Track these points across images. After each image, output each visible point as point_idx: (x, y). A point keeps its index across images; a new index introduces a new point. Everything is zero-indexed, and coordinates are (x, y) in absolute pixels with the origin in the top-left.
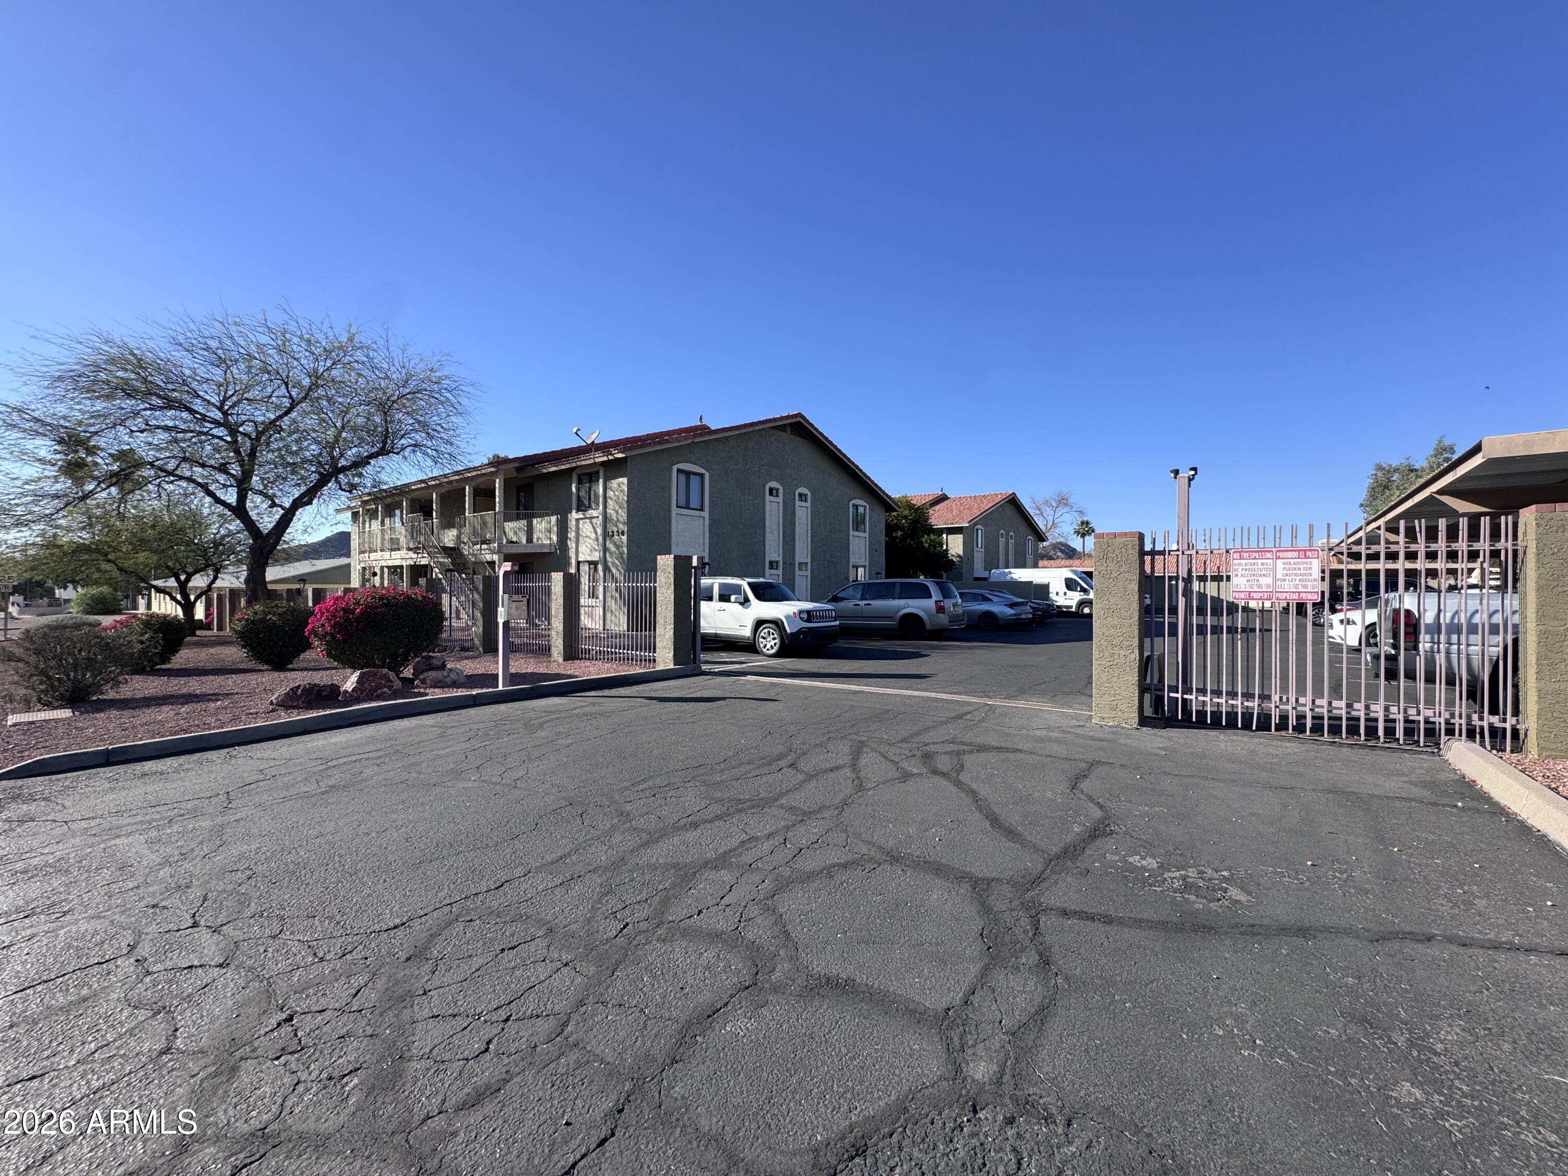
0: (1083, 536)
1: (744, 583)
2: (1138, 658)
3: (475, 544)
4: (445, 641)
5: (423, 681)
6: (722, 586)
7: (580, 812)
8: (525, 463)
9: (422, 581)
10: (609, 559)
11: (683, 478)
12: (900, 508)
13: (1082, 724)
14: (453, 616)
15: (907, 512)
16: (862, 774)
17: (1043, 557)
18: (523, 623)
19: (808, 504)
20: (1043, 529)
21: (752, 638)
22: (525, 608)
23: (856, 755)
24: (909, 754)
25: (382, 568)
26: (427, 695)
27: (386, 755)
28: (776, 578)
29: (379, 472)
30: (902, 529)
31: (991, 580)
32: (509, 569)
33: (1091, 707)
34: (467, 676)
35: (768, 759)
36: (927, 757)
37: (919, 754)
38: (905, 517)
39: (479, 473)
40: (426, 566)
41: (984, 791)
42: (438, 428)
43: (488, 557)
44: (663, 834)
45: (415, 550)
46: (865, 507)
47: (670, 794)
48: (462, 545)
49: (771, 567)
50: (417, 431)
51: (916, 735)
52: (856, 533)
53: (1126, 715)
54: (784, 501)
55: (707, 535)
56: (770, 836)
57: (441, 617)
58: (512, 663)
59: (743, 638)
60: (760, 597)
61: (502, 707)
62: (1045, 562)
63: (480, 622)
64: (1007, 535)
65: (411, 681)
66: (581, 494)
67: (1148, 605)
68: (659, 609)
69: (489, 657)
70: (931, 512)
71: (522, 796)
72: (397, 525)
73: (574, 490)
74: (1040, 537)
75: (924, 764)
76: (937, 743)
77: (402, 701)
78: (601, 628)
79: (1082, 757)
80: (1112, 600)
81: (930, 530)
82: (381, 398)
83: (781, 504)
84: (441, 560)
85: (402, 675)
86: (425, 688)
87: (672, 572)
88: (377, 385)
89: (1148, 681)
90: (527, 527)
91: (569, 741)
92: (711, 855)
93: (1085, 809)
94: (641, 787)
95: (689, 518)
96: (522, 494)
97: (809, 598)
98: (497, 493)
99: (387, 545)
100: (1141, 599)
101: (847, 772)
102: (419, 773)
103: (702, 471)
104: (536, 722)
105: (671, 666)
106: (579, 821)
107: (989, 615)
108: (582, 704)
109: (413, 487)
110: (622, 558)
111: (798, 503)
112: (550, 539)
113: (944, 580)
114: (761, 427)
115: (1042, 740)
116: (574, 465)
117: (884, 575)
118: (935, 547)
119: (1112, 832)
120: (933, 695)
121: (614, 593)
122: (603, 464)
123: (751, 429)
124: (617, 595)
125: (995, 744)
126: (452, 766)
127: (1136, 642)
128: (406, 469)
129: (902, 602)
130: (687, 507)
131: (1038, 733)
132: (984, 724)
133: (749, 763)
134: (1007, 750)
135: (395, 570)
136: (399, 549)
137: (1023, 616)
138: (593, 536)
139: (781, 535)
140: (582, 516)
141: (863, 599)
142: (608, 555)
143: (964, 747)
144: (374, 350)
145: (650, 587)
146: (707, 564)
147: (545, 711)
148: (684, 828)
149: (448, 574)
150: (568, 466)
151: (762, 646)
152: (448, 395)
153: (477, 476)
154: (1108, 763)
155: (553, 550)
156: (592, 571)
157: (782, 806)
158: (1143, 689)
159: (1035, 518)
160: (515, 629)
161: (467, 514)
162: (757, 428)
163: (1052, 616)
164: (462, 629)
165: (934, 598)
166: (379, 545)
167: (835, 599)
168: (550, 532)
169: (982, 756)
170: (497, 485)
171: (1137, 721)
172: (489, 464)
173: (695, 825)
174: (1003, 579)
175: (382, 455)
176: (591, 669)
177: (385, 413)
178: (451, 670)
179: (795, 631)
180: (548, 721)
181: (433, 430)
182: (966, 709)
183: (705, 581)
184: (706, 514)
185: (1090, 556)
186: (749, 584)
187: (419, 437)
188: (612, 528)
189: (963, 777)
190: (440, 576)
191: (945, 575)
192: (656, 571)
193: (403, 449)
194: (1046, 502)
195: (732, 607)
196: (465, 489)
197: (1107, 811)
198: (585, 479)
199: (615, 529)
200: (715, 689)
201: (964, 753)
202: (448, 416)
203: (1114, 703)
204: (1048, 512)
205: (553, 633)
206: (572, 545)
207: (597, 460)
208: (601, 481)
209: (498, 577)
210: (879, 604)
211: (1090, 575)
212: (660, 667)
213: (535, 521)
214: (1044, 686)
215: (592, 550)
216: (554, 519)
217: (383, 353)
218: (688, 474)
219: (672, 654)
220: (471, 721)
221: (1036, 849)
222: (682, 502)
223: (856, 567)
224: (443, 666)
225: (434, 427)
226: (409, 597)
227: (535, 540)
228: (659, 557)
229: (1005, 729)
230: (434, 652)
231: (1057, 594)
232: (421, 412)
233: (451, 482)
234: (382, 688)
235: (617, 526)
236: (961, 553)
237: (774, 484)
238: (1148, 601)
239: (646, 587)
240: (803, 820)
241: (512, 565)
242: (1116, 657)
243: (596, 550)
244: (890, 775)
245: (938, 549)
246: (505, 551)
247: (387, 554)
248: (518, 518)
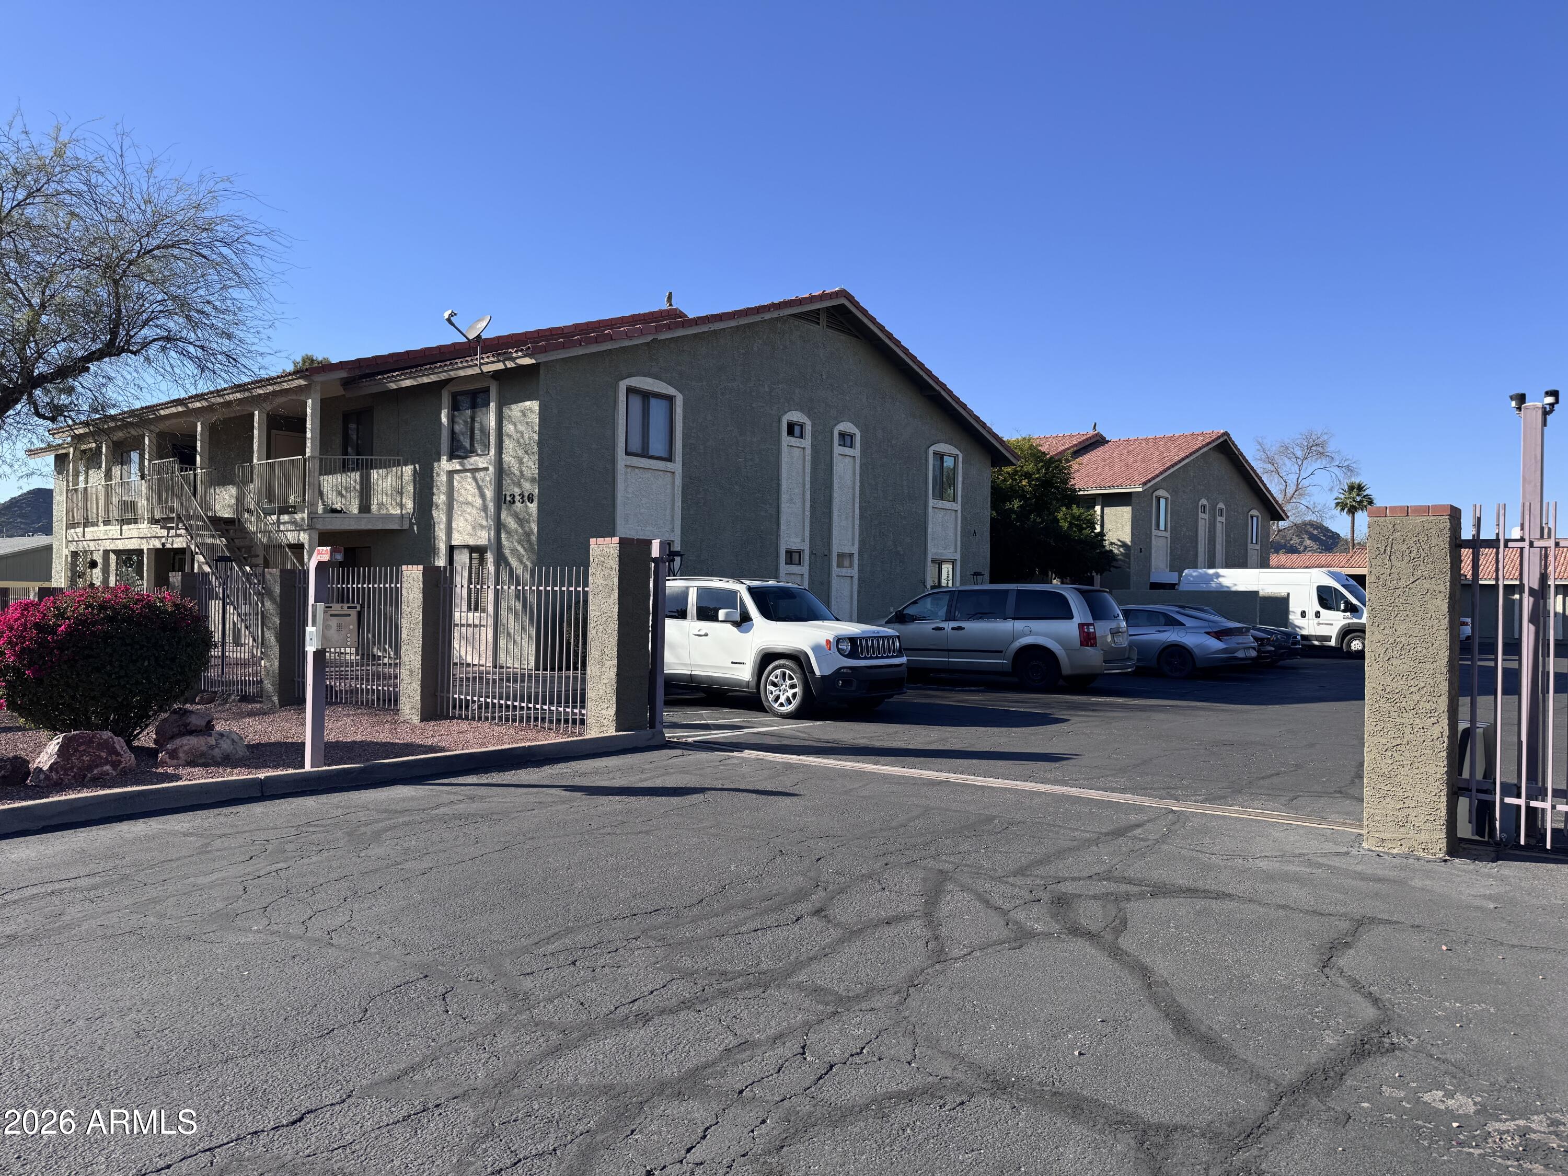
0: (1352, 511)
1: (741, 588)
2: (1446, 733)
3: (268, 513)
4: (214, 683)
5: (173, 754)
6: (702, 592)
7: (441, 990)
8: (358, 372)
9: (176, 578)
10: (505, 542)
11: (636, 402)
12: (1018, 458)
13: (1345, 849)
14: (229, 638)
15: (1030, 467)
16: (944, 931)
17: (1278, 548)
18: (350, 654)
19: (856, 452)
20: (1279, 497)
21: (753, 684)
22: (353, 627)
23: (933, 896)
24: (1028, 897)
25: (106, 553)
26: (178, 778)
27: (106, 884)
28: (798, 580)
29: (104, 385)
30: (1022, 497)
31: (1183, 587)
32: (326, 558)
33: (1361, 820)
34: (250, 747)
35: (778, 899)
36: (1061, 903)
37: (1045, 897)
38: (1028, 475)
39: (277, 388)
40: (182, 551)
41: (1162, 967)
42: (208, 309)
43: (292, 537)
44: (588, 1033)
45: (163, 522)
46: (956, 457)
47: (602, 961)
48: (246, 515)
49: (790, 561)
50: (170, 313)
51: (1040, 863)
52: (940, 504)
53: (1424, 836)
54: (814, 446)
55: (679, 504)
56: (777, 1039)
57: (206, 642)
58: (329, 724)
59: (738, 683)
60: (769, 613)
61: (309, 803)
62: (1283, 558)
63: (275, 651)
64: (1213, 508)
65: (152, 753)
66: (457, 428)
67: (1468, 638)
68: (591, 633)
69: (289, 714)
70: (1074, 465)
71: (340, 961)
72: (133, 478)
73: (444, 420)
74: (1274, 512)
75: (1055, 916)
76: (1079, 879)
77: (135, 788)
78: (490, 664)
79: (1342, 910)
80: (1401, 628)
81: (1072, 498)
82: (109, 256)
83: (808, 452)
84: (210, 541)
85: (136, 743)
86: (177, 767)
87: (616, 567)
88: (102, 233)
89: (1466, 774)
90: (361, 484)
91: (425, 865)
92: (671, 1072)
93: (1347, 1003)
94: (551, 948)
95: (648, 475)
96: (353, 426)
97: (855, 616)
98: (309, 425)
99: (116, 513)
100: (1455, 625)
101: (917, 926)
102: (161, 916)
103: (671, 391)
104: (368, 830)
105: (611, 732)
106: (439, 1006)
107: (1177, 651)
108: (452, 798)
109: (162, 412)
110: (529, 541)
111: (838, 449)
112: (402, 506)
113: (1097, 587)
114: (775, 314)
115: (1270, 877)
116: (443, 376)
117: (987, 577)
118: (1081, 529)
119: (1394, 1047)
120: (1074, 791)
121: (512, 602)
122: (496, 375)
123: (757, 318)
124: (519, 606)
125: (1184, 882)
126: (219, 905)
127: (1443, 704)
128: (150, 380)
129: (1020, 625)
130: (644, 454)
131: (1263, 864)
132: (1165, 847)
133: (744, 906)
134: (1206, 894)
135: (128, 558)
136: (135, 521)
137: (1240, 654)
138: (478, 502)
139: (808, 506)
140: (458, 467)
141: (949, 618)
142: (503, 535)
143: (1129, 888)
144: (98, 172)
145: (577, 593)
146: (677, 554)
147: (387, 811)
148: (625, 1022)
149: (221, 565)
150: (434, 378)
151: (771, 697)
152: (225, 251)
153: (274, 394)
154: (1389, 922)
155: (406, 526)
156: (475, 563)
157: (799, 986)
158: (1456, 789)
159: (1265, 478)
160: (334, 664)
161: (255, 461)
162: (767, 316)
163: (1293, 653)
164: (240, 663)
165: (1077, 619)
166: (101, 512)
167: (901, 618)
168: (401, 494)
169: (1161, 904)
170: (309, 411)
171: (1444, 846)
172: (295, 373)
173: (644, 1018)
174: (1203, 587)
175: (110, 355)
176: (470, 736)
177: (116, 283)
178: (221, 735)
179: (828, 672)
180: (390, 829)
181: (199, 312)
182: (1133, 818)
183: (673, 585)
184: (677, 466)
185: (1363, 546)
186: (751, 590)
187: (174, 324)
188: (511, 489)
189: (1126, 942)
190: (207, 569)
191: (1097, 578)
192: (587, 565)
193: (146, 344)
194: (1285, 450)
195: (721, 630)
196: (253, 415)
197: (1386, 1010)
198: (465, 401)
199: (517, 491)
200: (687, 773)
201: (1128, 897)
202: (225, 288)
203: (1403, 813)
204: (1289, 467)
205: (404, 673)
206: (439, 516)
207: (486, 369)
208: (492, 405)
209: (306, 573)
210: (977, 628)
211: (1361, 580)
212: (593, 732)
213: (374, 474)
214: (1276, 780)
215: (477, 526)
216: (408, 470)
217: (114, 177)
218: (646, 396)
219: (612, 711)
220: (252, 827)
221: (1255, 1075)
222: (636, 446)
223: (939, 563)
224: (209, 727)
225: (199, 307)
226: (150, 606)
227: (374, 507)
228: (593, 541)
229: (1205, 857)
230: (193, 702)
231: (1303, 614)
232: (180, 281)
233: (228, 404)
234: (101, 765)
235: (520, 486)
236: (1128, 540)
237: (796, 416)
238: (1467, 630)
239: (570, 593)
240: (835, 1013)
241: (332, 552)
242: (1408, 730)
243: (482, 527)
244: (994, 935)
245: (1087, 531)
246: (320, 526)
247: (114, 530)
248: (345, 468)
